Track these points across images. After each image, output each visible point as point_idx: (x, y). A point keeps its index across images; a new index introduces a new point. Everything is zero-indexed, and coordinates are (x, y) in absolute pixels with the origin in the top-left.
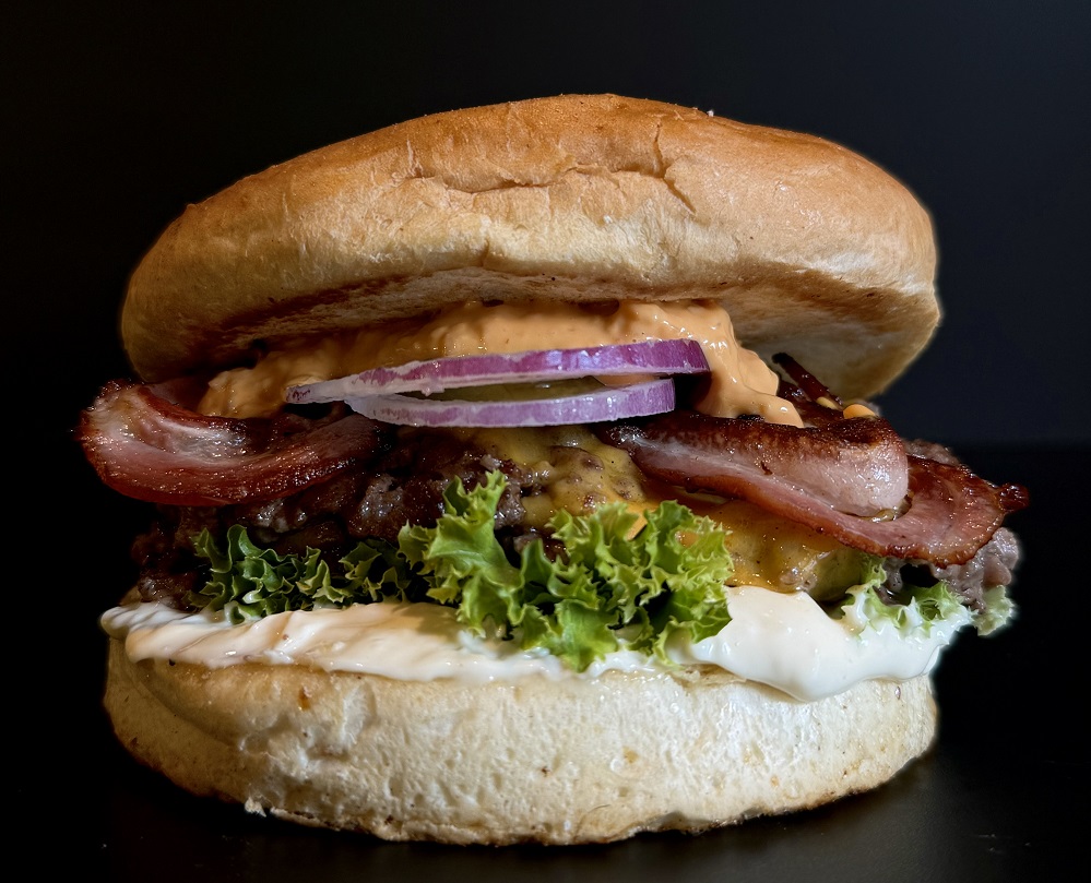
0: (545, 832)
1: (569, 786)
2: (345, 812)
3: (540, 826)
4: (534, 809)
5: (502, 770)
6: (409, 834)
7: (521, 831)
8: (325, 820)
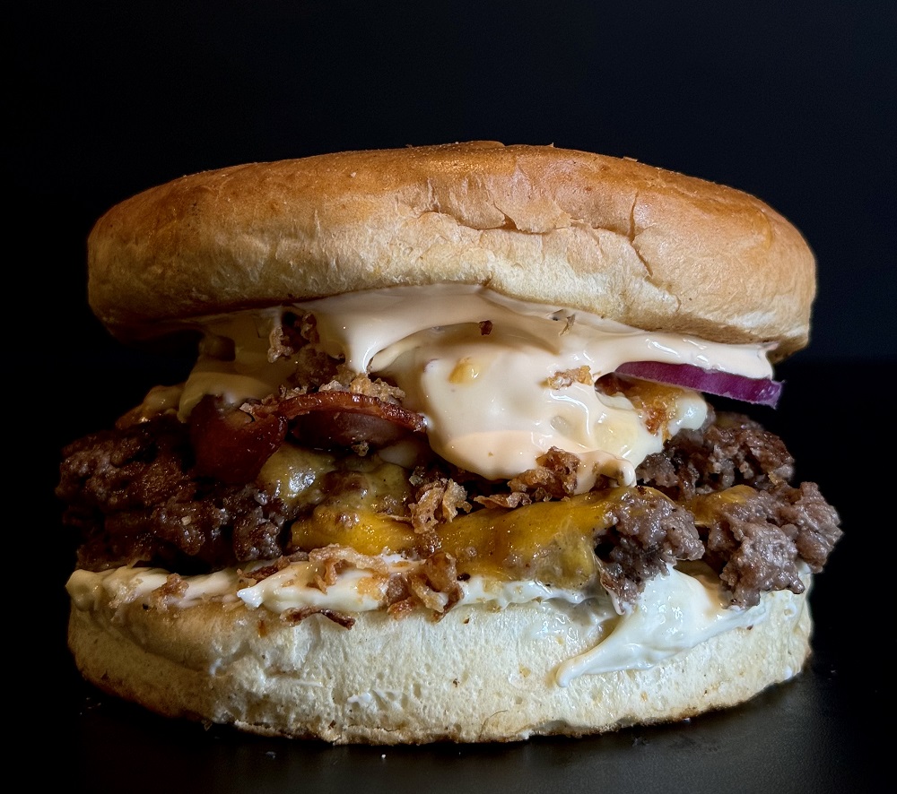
0: (456, 731)
1: (475, 694)
2: (296, 720)
3: (452, 727)
4: (447, 713)
5: (421, 682)
6: (348, 738)
7: (437, 731)
8: (279, 728)
